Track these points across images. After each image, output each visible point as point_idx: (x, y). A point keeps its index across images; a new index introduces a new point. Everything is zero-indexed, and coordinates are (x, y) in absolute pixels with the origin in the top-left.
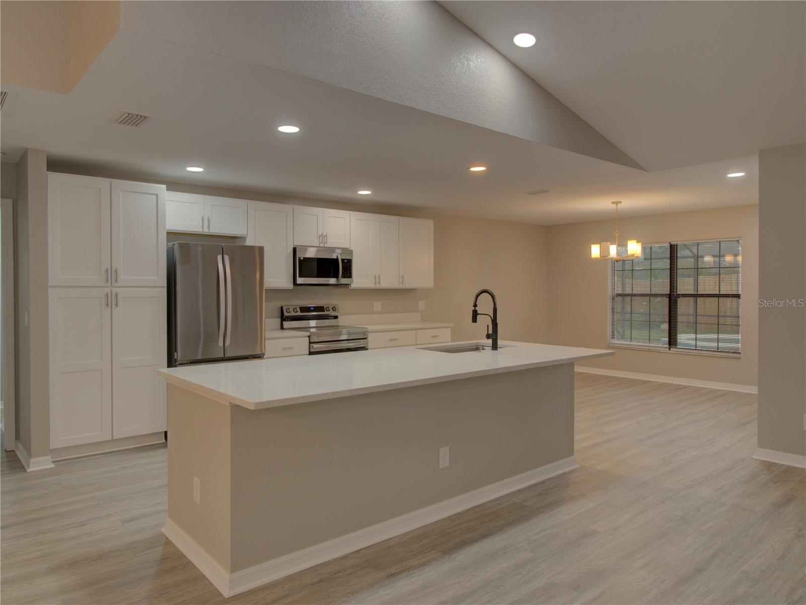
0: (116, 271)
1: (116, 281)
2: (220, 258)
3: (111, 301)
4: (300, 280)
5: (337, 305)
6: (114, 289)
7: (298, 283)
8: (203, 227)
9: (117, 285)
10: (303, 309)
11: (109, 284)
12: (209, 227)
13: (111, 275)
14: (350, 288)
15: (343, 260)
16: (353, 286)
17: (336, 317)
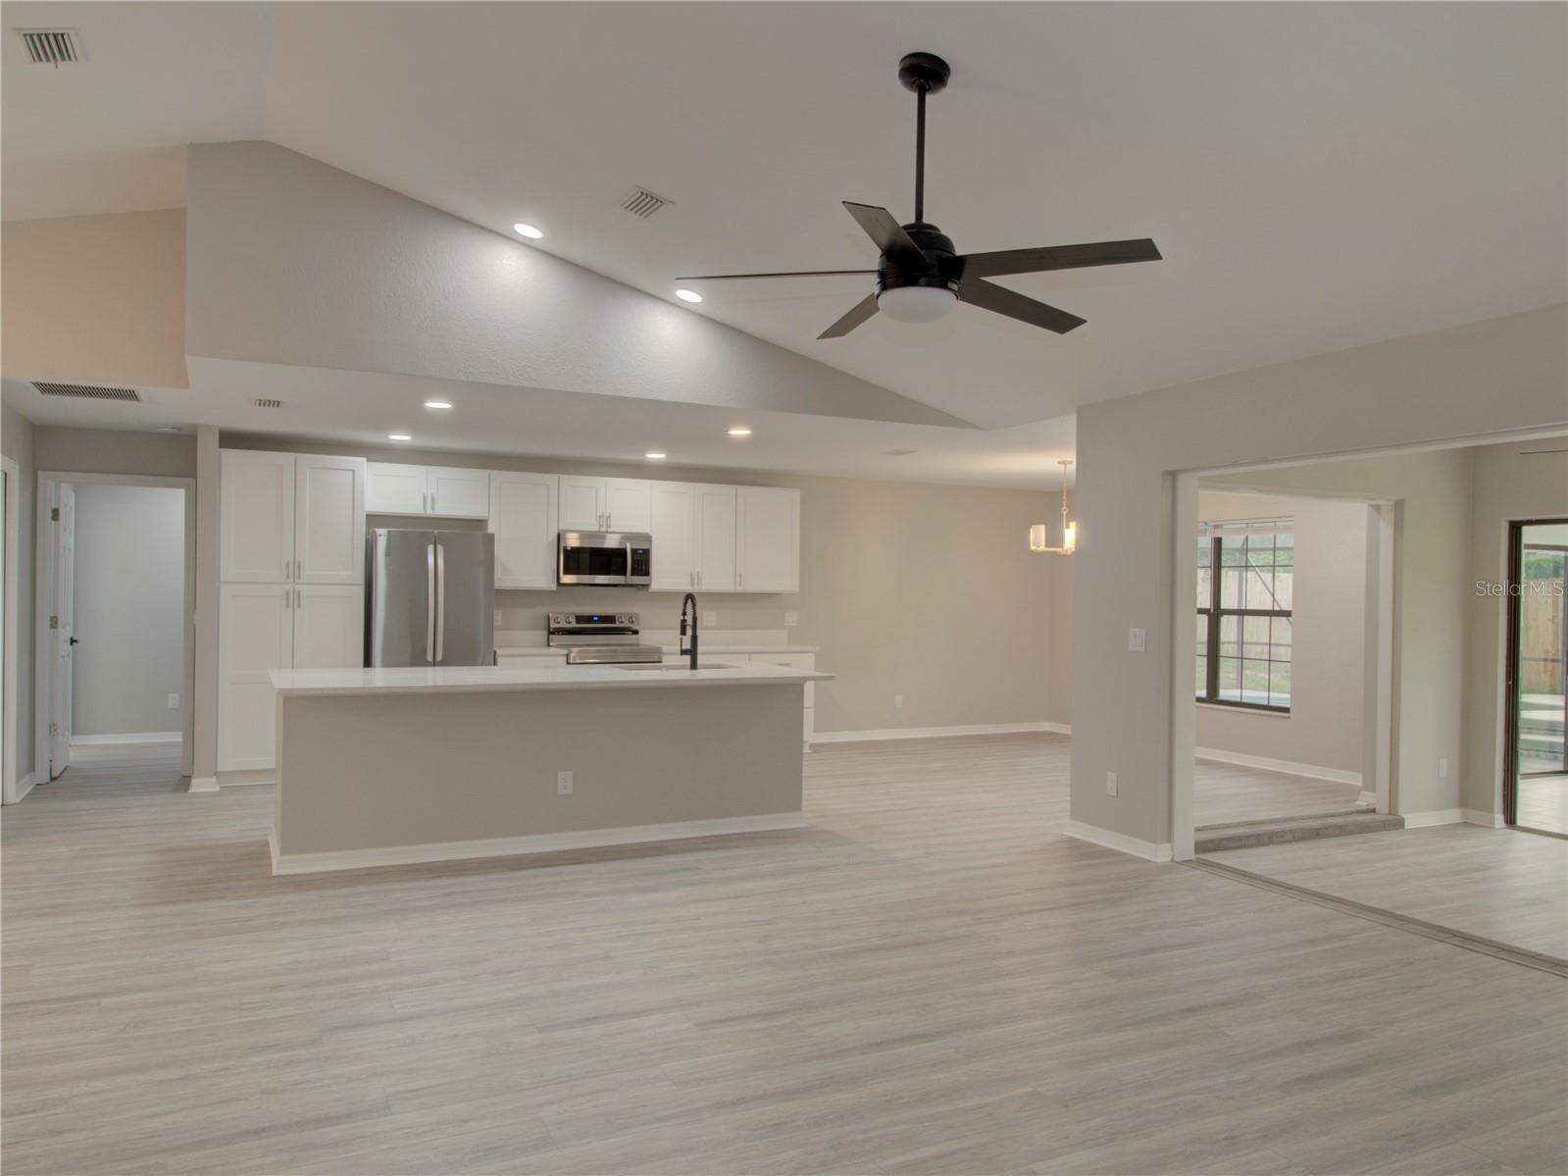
0: (299, 566)
1: (299, 577)
2: (431, 548)
3: (293, 601)
4: (568, 579)
5: (637, 615)
6: (297, 586)
7: (562, 581)
8: (425, 508)
9: (301, 581)
10: (579, 619)
11: (291, 580)
12: (433, 509)
13: (294, 570)
14: (650, 590)
15: (634, 551)
16: (654, 587)
17: (636, 632)
